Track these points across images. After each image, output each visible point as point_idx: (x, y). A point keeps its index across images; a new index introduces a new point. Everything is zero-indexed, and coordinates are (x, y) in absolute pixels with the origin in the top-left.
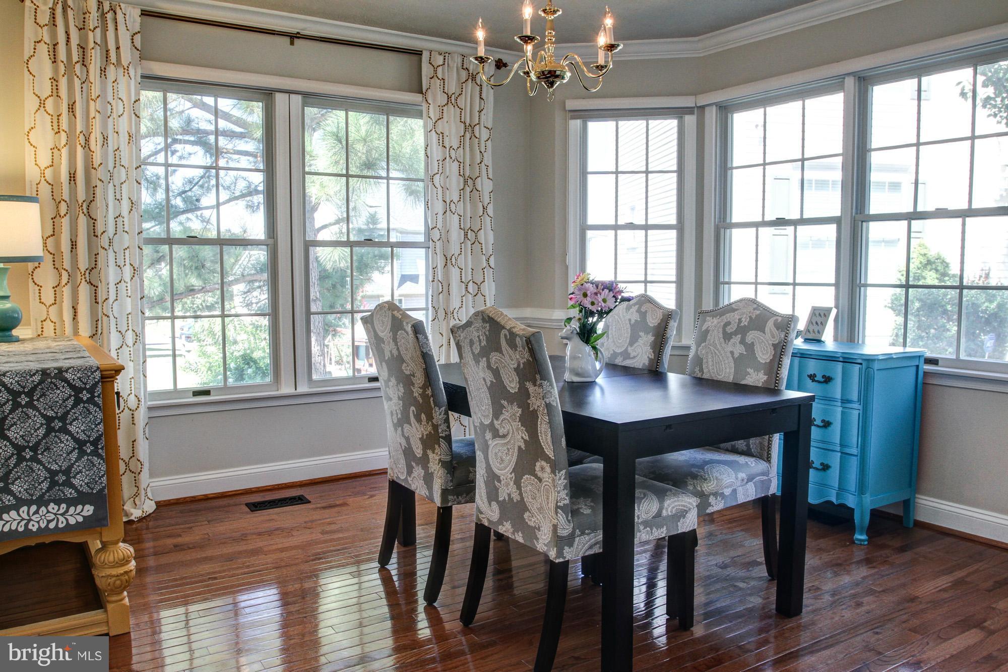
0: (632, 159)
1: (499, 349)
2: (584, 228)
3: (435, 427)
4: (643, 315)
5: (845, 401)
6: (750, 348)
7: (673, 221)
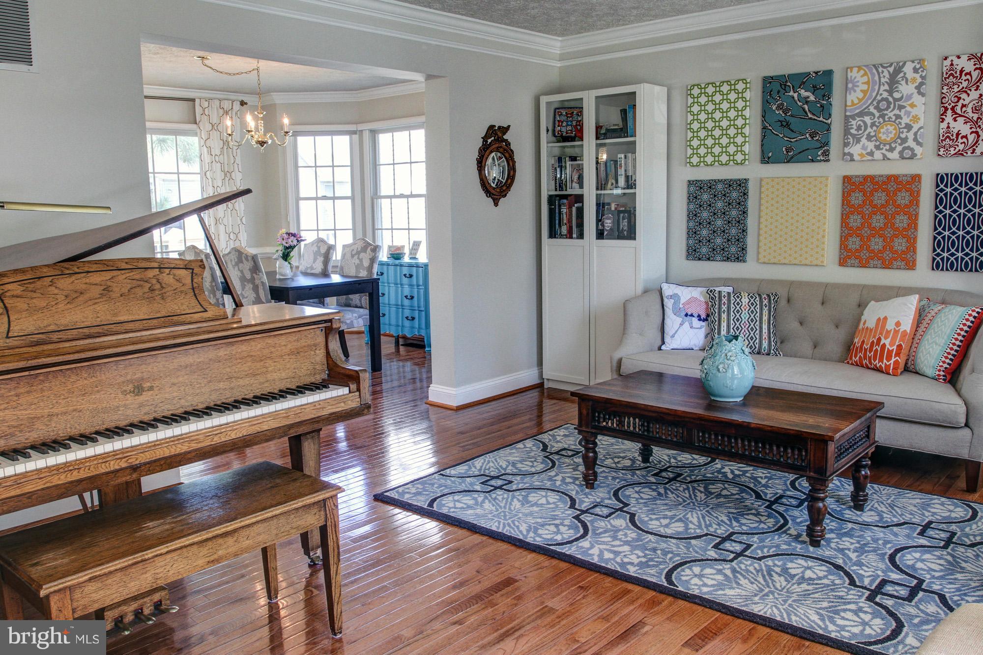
0: (324, 159)
1: (242, 262)
2: (298, 199)
3: (217, 300)
4: (319, 248)
5: (418, 285)
6: (361, 260)
7: (349, 194)
